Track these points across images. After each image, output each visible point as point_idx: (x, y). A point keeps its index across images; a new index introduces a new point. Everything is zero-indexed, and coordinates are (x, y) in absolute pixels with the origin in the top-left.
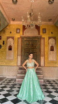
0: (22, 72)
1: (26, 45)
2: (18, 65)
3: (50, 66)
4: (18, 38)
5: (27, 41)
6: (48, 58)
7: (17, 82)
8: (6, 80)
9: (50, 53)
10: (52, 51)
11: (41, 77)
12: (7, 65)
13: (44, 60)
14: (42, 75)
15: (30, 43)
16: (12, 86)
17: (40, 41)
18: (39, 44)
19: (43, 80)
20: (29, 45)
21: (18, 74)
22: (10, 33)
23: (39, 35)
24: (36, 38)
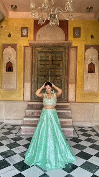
0: (32, 113)
1: (41, 61)
2: (25, 99)
3: (86, 101)
4: (25, 47)
5: (43, 52)
6: (83, 87)
7: (22, 133)
8: (3, 128)
9: (87, 77)
10: (90, 72)
11: (69, 122)
12: (5, 99)
13: (76, 90)
14: (72, 120)
15: (48, 57)
16: (13, 141)
17: (68, 54)
18: (67, 58)
19: (73, 129)
20: (46, 61)
21: (26, 117)
22: (8, 37)
23: (66, 42)
24: (60, 46)
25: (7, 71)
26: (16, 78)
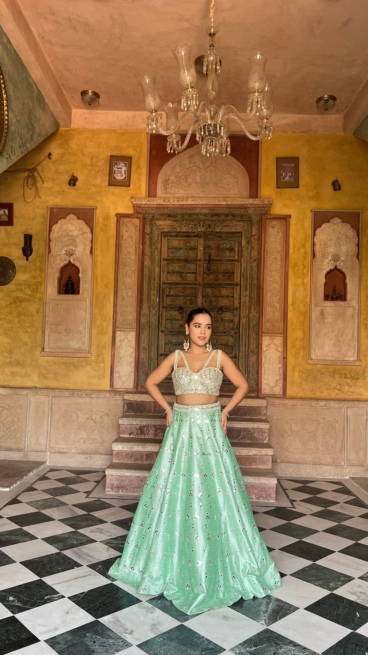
0: (141, 430)
1: (169, 260)
2: (118, 384)
3: (318, 395)
4: (120, 216)
5: (178, 235)
6: (307, 347)
8: (44, 478)
9: (322, 313)
10: (333, 299)
11: (261, 460)
12: (51, 383)
13: (285, 358)
14: (270, 452)
15: (194, 249)
16: (81, 512)
17: (260, 239)
18: (254, 254)
19: (275, 481)
20: (186, 261)
21: (120, 440)
22: (66, 187)
23: (251, 201)
24: (234, 216)
25: (60, 293)
26: (88, 316)
